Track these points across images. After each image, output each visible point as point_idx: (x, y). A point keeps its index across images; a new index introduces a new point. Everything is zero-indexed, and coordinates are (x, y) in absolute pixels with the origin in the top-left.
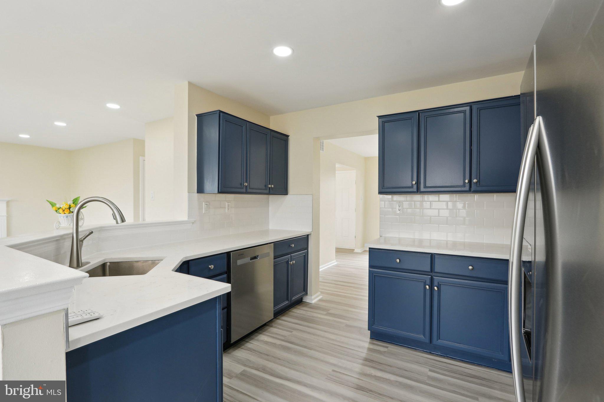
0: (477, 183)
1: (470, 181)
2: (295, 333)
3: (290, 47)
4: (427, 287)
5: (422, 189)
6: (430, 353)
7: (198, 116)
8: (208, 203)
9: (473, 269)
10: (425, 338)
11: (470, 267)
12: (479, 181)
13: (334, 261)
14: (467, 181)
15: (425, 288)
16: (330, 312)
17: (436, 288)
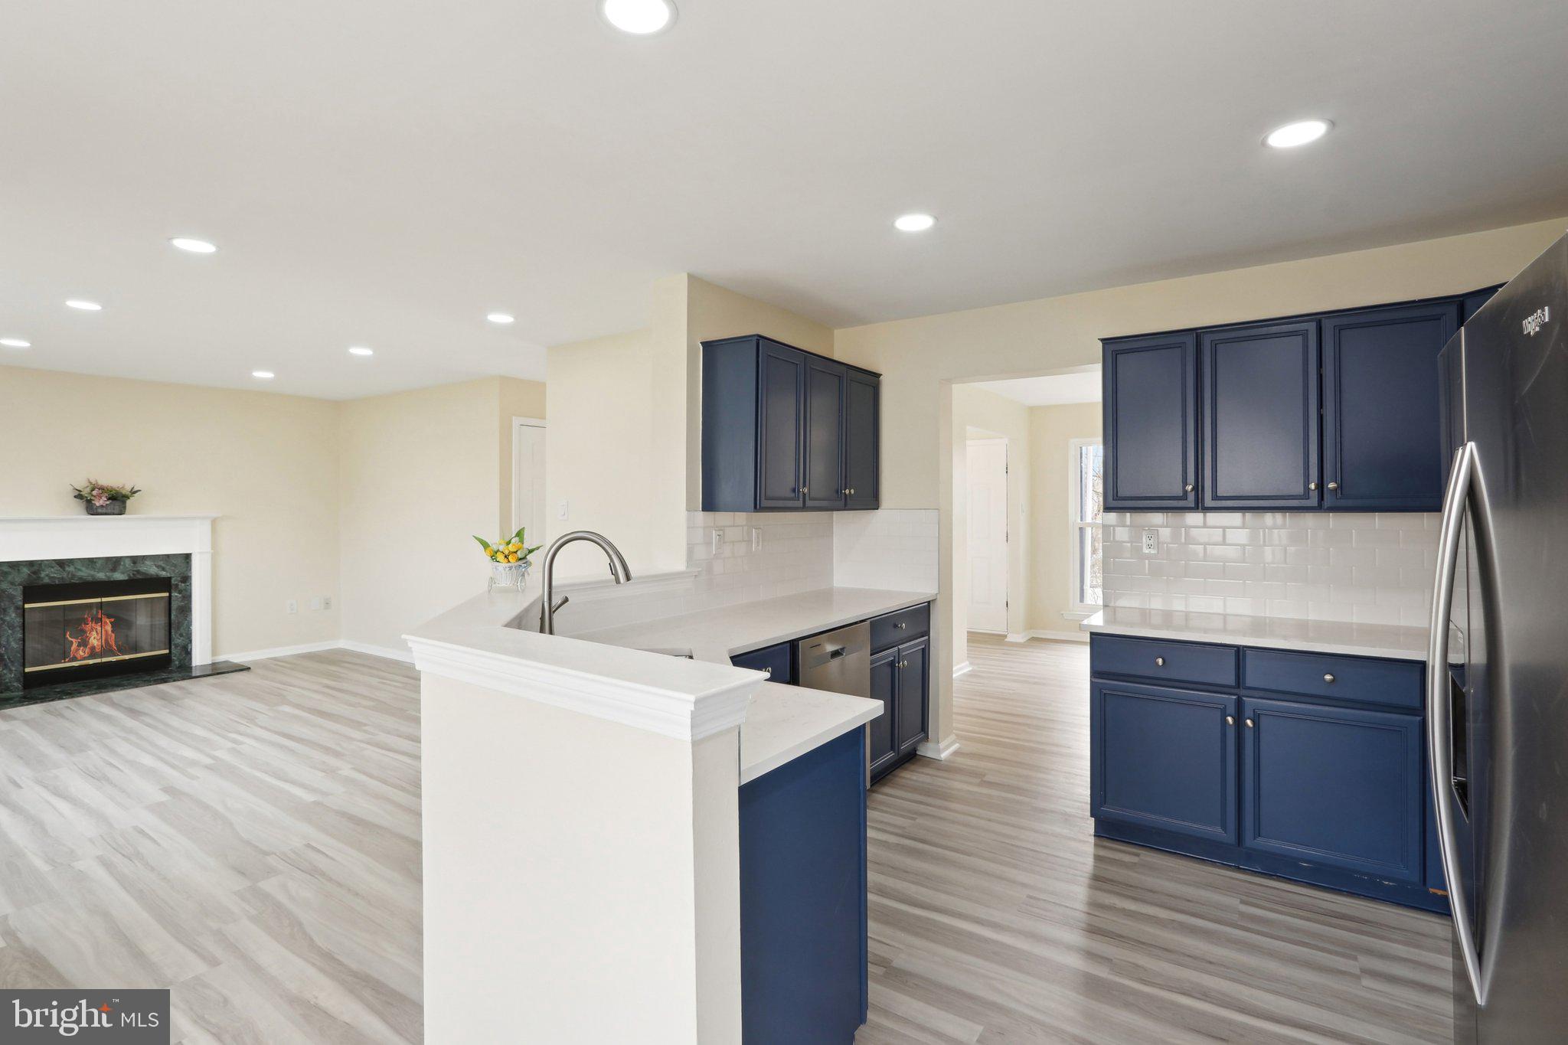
0: (1335, 489)
1: (1321, 486)
2: (920, 820)
3: (931, 215)
4: (1230, 719)
5: (1208, 502)
6: (1238, 869)
7: (705, 344)
8: (721, 533)
9: (1333, 681)
10: (1225, 833)
11: (1328, 677)
12: (1341, 487)
13: (963, 664)
14: (1312, 486)
15: (1225, 721)
16: (985, 779)
17: (1249, 722)
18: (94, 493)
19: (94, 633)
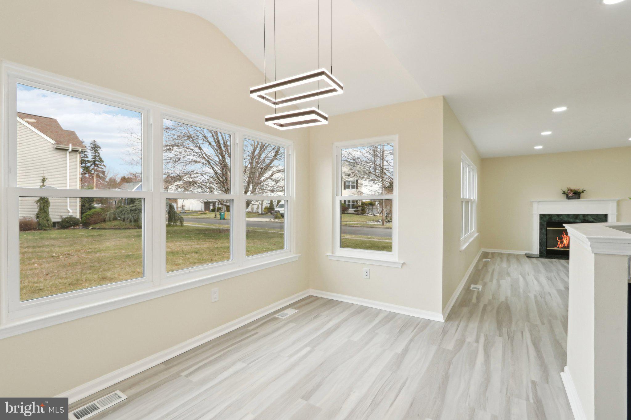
18: (568, 192)
19: (565, 239)
